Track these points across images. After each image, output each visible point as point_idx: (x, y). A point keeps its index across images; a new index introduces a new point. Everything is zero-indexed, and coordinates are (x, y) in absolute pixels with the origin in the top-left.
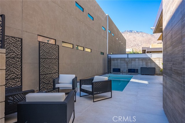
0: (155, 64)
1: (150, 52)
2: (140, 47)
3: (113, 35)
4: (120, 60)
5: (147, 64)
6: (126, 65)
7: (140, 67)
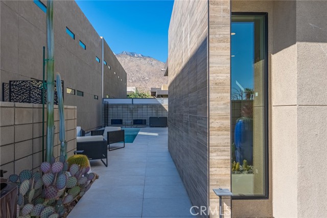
1: (162, 96)
2: (147, 82)
3: (109, 67)
5: (157, 112)
7: (149, 116)
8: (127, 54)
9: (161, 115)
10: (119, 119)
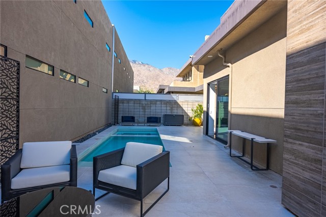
0: (183, 110)
3: (119, 61)
4: (132, 102)
5: (172, 109)
9: (176, 112)
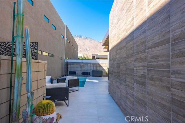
0: (102, 68)
1: (99, 58)
2: (88, 51)
3: (69, 42)
4: (75, 64)
5: (96, 68)
6: (80, 68)
7: (91, 70)
8: (78, 36)
9: (98, 69)
10: (74, 71)
